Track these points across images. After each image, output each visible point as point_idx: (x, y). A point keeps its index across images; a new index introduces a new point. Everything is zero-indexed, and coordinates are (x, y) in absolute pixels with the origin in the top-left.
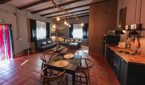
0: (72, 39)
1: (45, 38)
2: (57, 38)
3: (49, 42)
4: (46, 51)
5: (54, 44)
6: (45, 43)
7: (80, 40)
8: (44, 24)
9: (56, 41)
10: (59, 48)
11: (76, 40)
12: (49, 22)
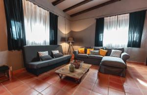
0: (103, 49)
1: (48, 43)
2: (71, 47)
3: (56, 52)
4: (45, 74)
5: (65, 56)
6: (45, 54)
7: (123, 50)
8: (45, 13)
9: (69, 51)
10: (78, 67)
11: (113, 51)
12: (58, 15)
